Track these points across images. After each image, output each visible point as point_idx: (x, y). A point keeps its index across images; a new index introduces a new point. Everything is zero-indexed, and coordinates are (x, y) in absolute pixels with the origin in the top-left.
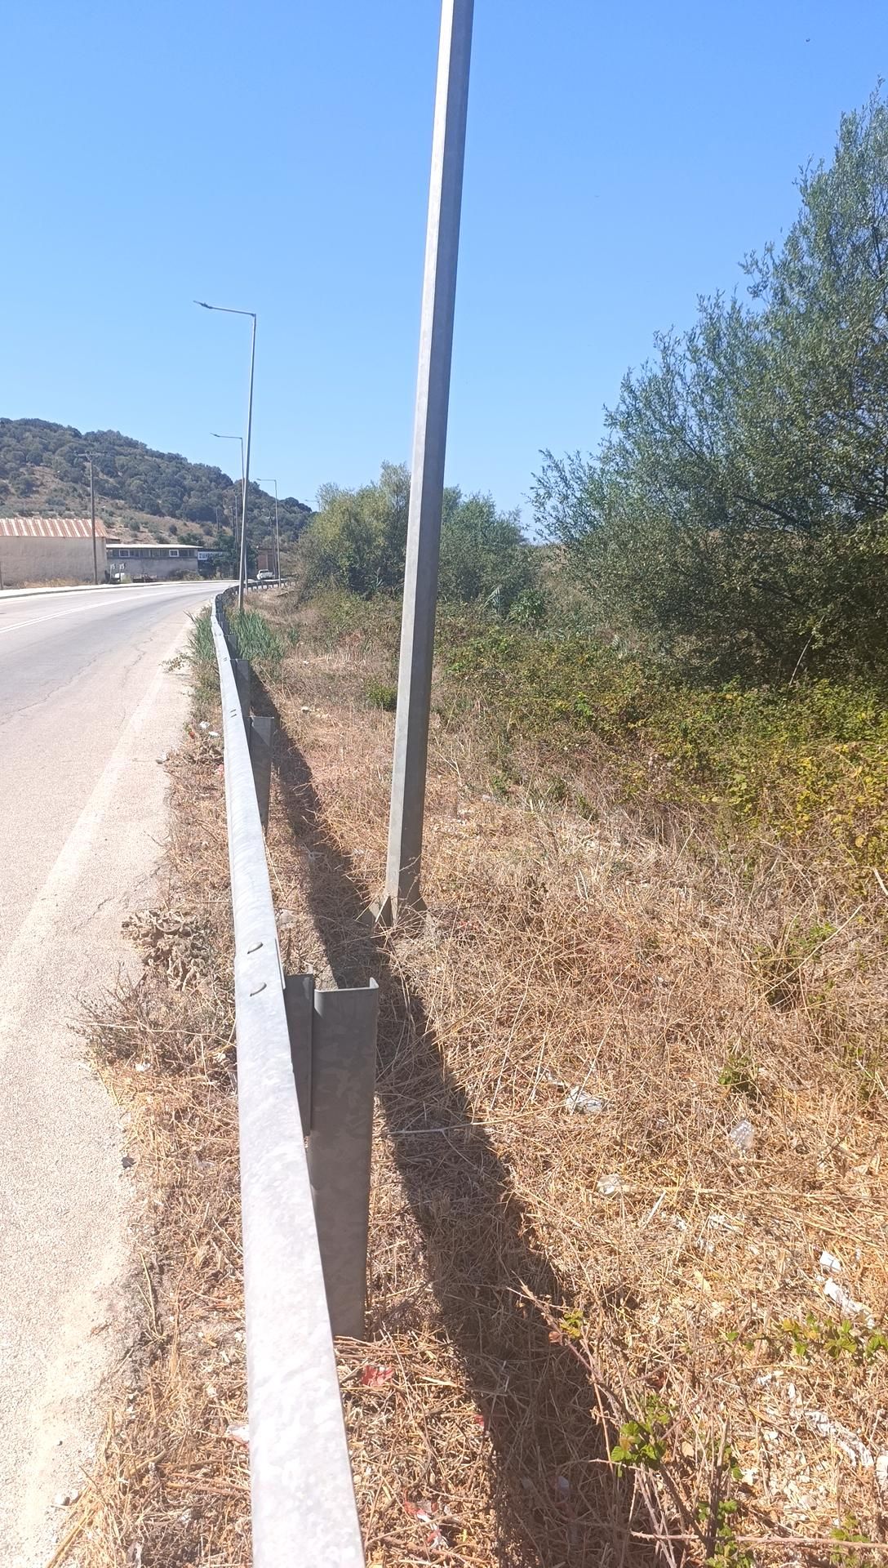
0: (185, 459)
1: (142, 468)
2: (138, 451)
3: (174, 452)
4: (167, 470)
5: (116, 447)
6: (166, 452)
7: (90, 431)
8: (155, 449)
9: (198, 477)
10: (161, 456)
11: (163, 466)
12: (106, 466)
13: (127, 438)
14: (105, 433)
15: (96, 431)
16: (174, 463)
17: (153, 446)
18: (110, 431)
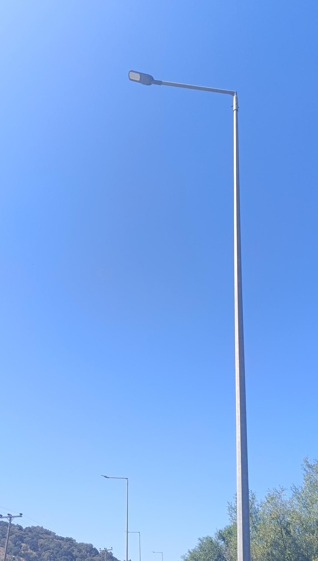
0: (75, 540)
1: (52, 545)
2: (51, 536)
3: (69, 537)
4: (65, 547)
5: (39, 535)
6: (65, 537)
7: (27, 526)
8: (59, 535)
9: (81, 550)
10: (62, 539)
11: (63, 544)
12: (33, 545)
13: (46, 530)
14: (35, 528)
15: (30, 526)
16: (69, 543)
17: (58, 534)
18: (38, 527)
